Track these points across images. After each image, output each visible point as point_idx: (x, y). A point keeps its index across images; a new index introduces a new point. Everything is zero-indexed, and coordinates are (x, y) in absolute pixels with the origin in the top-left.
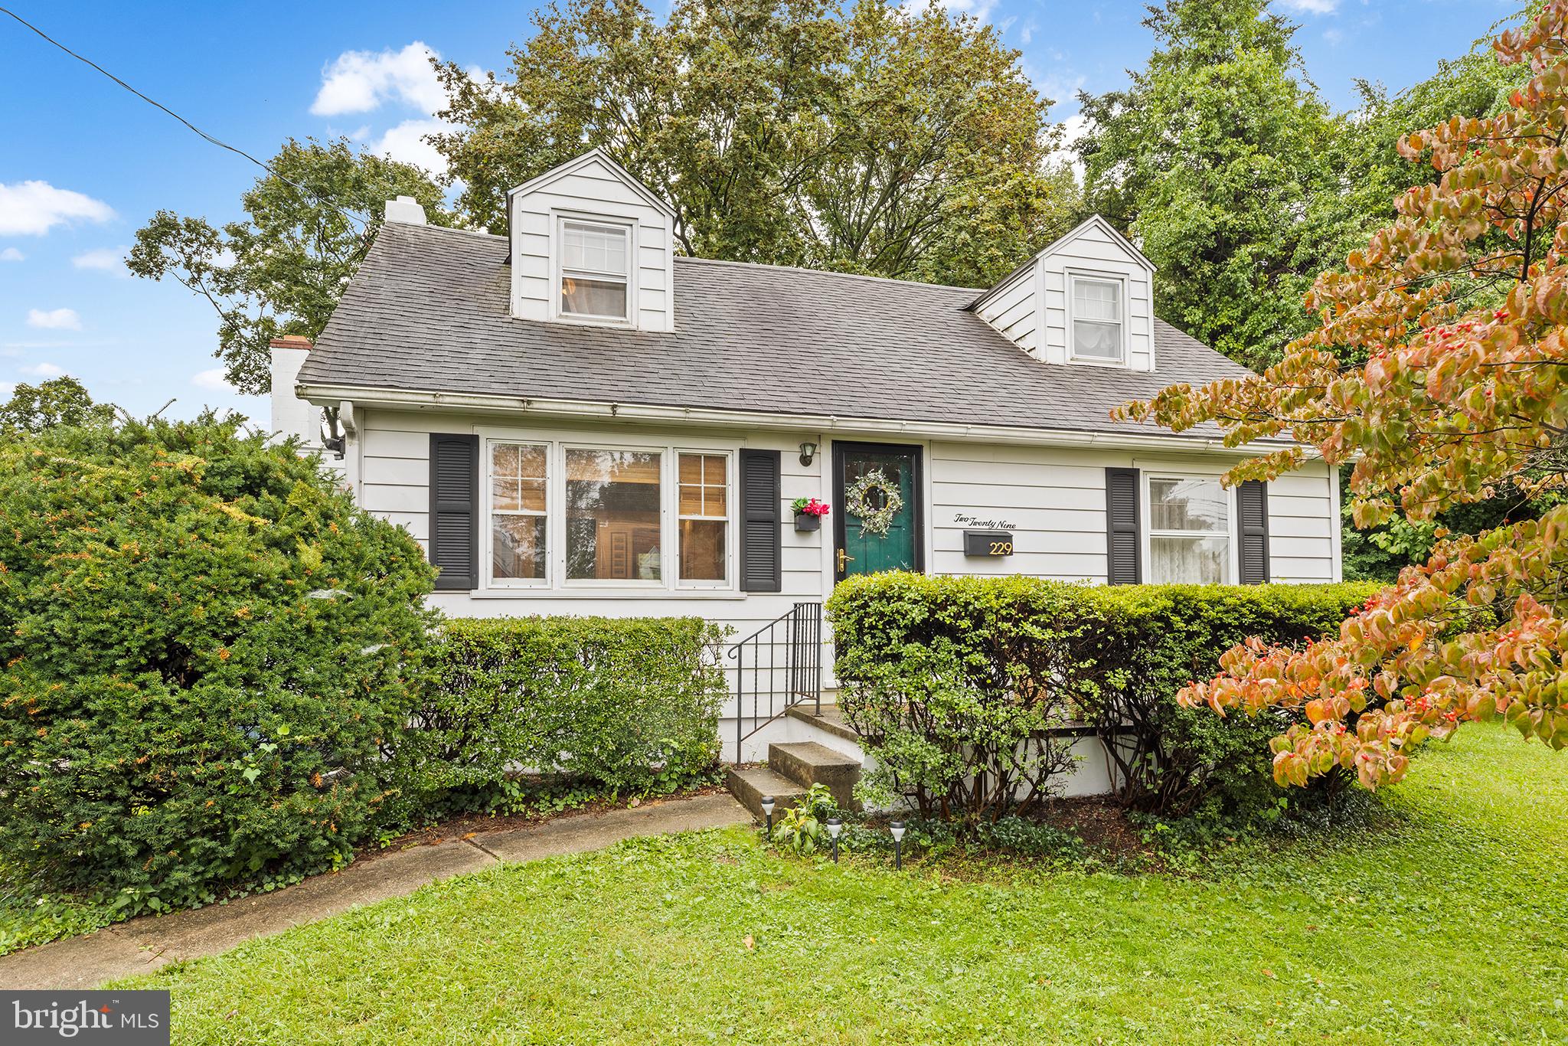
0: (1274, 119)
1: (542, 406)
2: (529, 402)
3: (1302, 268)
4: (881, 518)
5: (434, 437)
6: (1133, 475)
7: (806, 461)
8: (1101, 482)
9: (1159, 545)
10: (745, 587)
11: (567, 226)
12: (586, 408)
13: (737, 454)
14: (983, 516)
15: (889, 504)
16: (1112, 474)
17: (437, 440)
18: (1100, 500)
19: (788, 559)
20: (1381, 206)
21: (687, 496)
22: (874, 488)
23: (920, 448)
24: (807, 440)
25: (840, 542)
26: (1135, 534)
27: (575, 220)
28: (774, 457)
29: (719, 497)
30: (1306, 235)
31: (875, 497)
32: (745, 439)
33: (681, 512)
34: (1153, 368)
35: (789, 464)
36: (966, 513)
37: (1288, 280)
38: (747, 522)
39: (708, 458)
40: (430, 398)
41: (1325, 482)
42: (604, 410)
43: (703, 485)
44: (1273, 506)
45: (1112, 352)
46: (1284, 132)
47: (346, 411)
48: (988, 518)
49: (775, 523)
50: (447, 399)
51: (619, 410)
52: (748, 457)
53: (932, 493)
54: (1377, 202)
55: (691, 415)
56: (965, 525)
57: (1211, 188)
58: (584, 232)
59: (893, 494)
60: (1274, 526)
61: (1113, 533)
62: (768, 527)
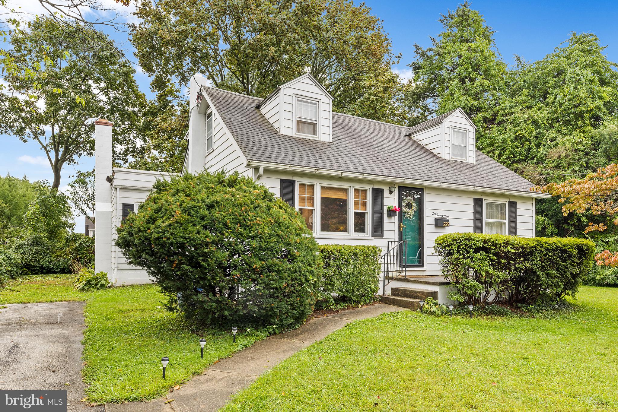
0: (490, 67)
1: (322, 172)
2: (317, 170)
3: (500, 123)
4: (411, 212)
5: (281, 180)
6: (481, 201)
7: (391, 192)
8: (472, 203)
9: (488, 224)
10: (373, 235)
11: (298, 100)
12: (334, 173)
13: (371, 189)
14: (440, 213)
15: (413, 208)
16: (475, 200)
17: (282, 181)
18: (471, 209)
19: (386, 226)
20: (526, 104)
21: (356, 203)
22: (409, 202)
23: (423, 189)
24: (391, 186)
25: (400, 221)
26: (481, 220)
27: (301, 99)
28: (381, 191)
29: (365, 204)
30: (501, 112)
31: (409, 205)
32: (373, 184)
33: (355, 209)
34: (475, 162)
35: (386, 193)
36: (436, 212)
37: (494, 128)
38: (374, 213)
39: (362, 190)
40: (288, 167)
41: (531, 204)
42: (338, 174)
43: (360, 200)
44: (519, 212)
45: (461, 156)
46: (492, 72)
47: (261, 171)
48: (442, 214)
49: (382, 213)
50: (293, 168)
51: (343, 174)
52: (374, 190)
53: (427, 205)
54: (524, 102)
55: (364, 176)
56: (435, 216)
57: (468, 90)
58: (302, 103)
59: (414, 205)
60: (519, 219)
61: (475, 220)
62: (380, 215)
